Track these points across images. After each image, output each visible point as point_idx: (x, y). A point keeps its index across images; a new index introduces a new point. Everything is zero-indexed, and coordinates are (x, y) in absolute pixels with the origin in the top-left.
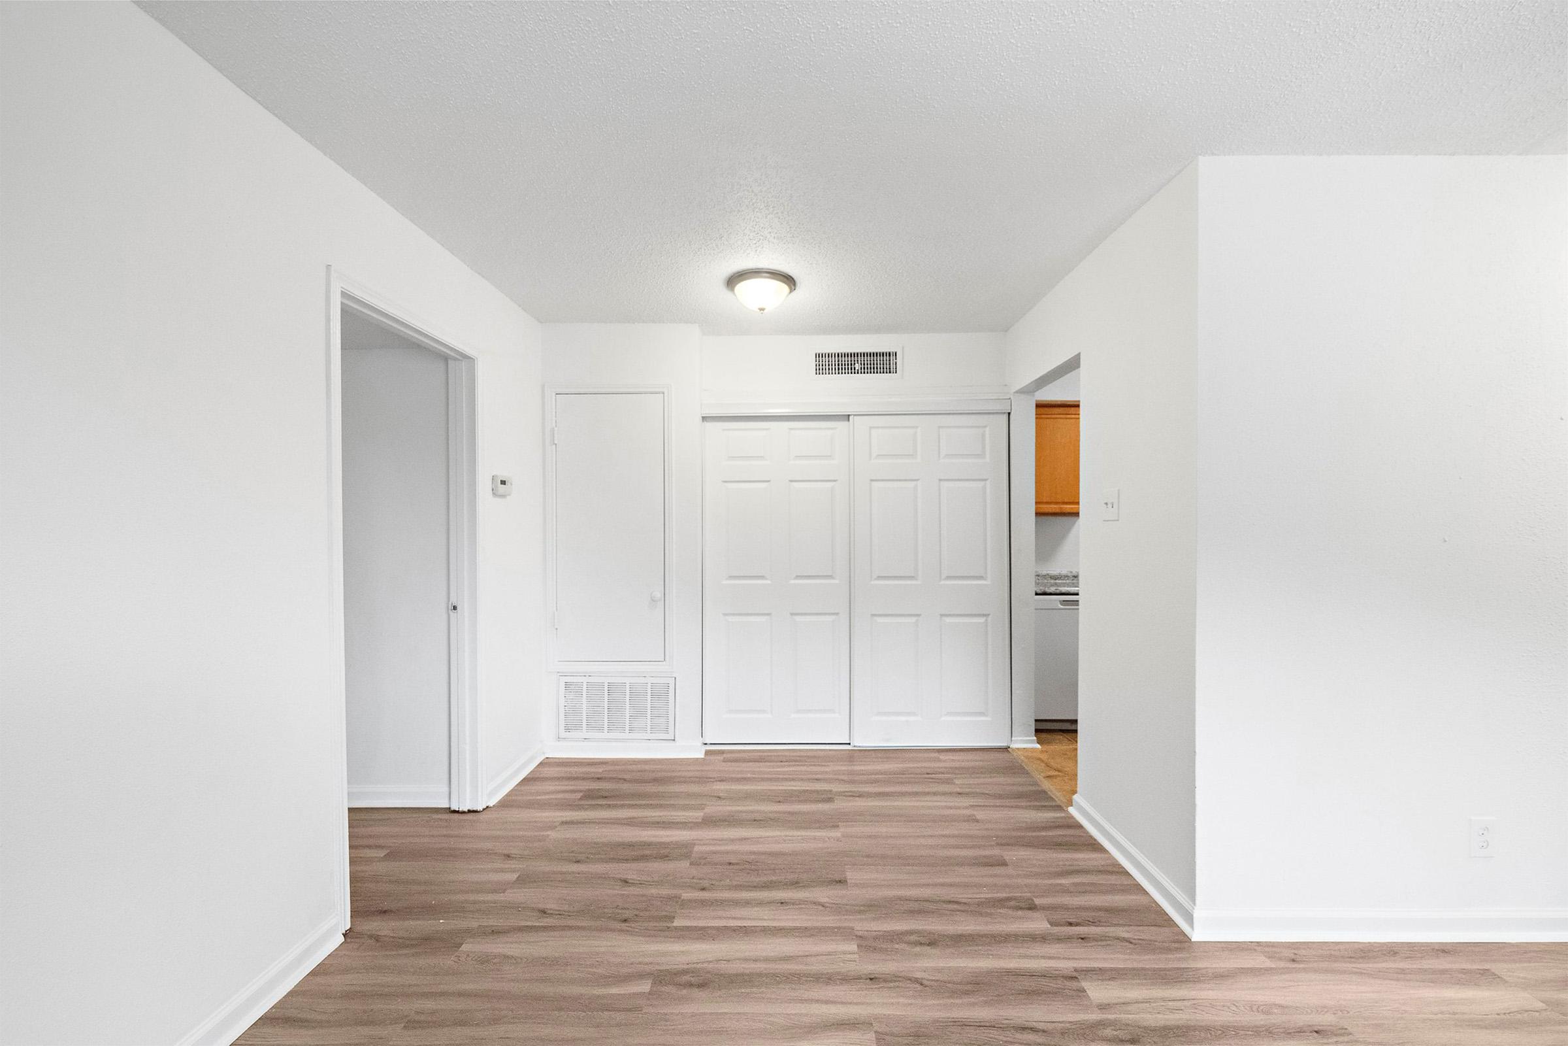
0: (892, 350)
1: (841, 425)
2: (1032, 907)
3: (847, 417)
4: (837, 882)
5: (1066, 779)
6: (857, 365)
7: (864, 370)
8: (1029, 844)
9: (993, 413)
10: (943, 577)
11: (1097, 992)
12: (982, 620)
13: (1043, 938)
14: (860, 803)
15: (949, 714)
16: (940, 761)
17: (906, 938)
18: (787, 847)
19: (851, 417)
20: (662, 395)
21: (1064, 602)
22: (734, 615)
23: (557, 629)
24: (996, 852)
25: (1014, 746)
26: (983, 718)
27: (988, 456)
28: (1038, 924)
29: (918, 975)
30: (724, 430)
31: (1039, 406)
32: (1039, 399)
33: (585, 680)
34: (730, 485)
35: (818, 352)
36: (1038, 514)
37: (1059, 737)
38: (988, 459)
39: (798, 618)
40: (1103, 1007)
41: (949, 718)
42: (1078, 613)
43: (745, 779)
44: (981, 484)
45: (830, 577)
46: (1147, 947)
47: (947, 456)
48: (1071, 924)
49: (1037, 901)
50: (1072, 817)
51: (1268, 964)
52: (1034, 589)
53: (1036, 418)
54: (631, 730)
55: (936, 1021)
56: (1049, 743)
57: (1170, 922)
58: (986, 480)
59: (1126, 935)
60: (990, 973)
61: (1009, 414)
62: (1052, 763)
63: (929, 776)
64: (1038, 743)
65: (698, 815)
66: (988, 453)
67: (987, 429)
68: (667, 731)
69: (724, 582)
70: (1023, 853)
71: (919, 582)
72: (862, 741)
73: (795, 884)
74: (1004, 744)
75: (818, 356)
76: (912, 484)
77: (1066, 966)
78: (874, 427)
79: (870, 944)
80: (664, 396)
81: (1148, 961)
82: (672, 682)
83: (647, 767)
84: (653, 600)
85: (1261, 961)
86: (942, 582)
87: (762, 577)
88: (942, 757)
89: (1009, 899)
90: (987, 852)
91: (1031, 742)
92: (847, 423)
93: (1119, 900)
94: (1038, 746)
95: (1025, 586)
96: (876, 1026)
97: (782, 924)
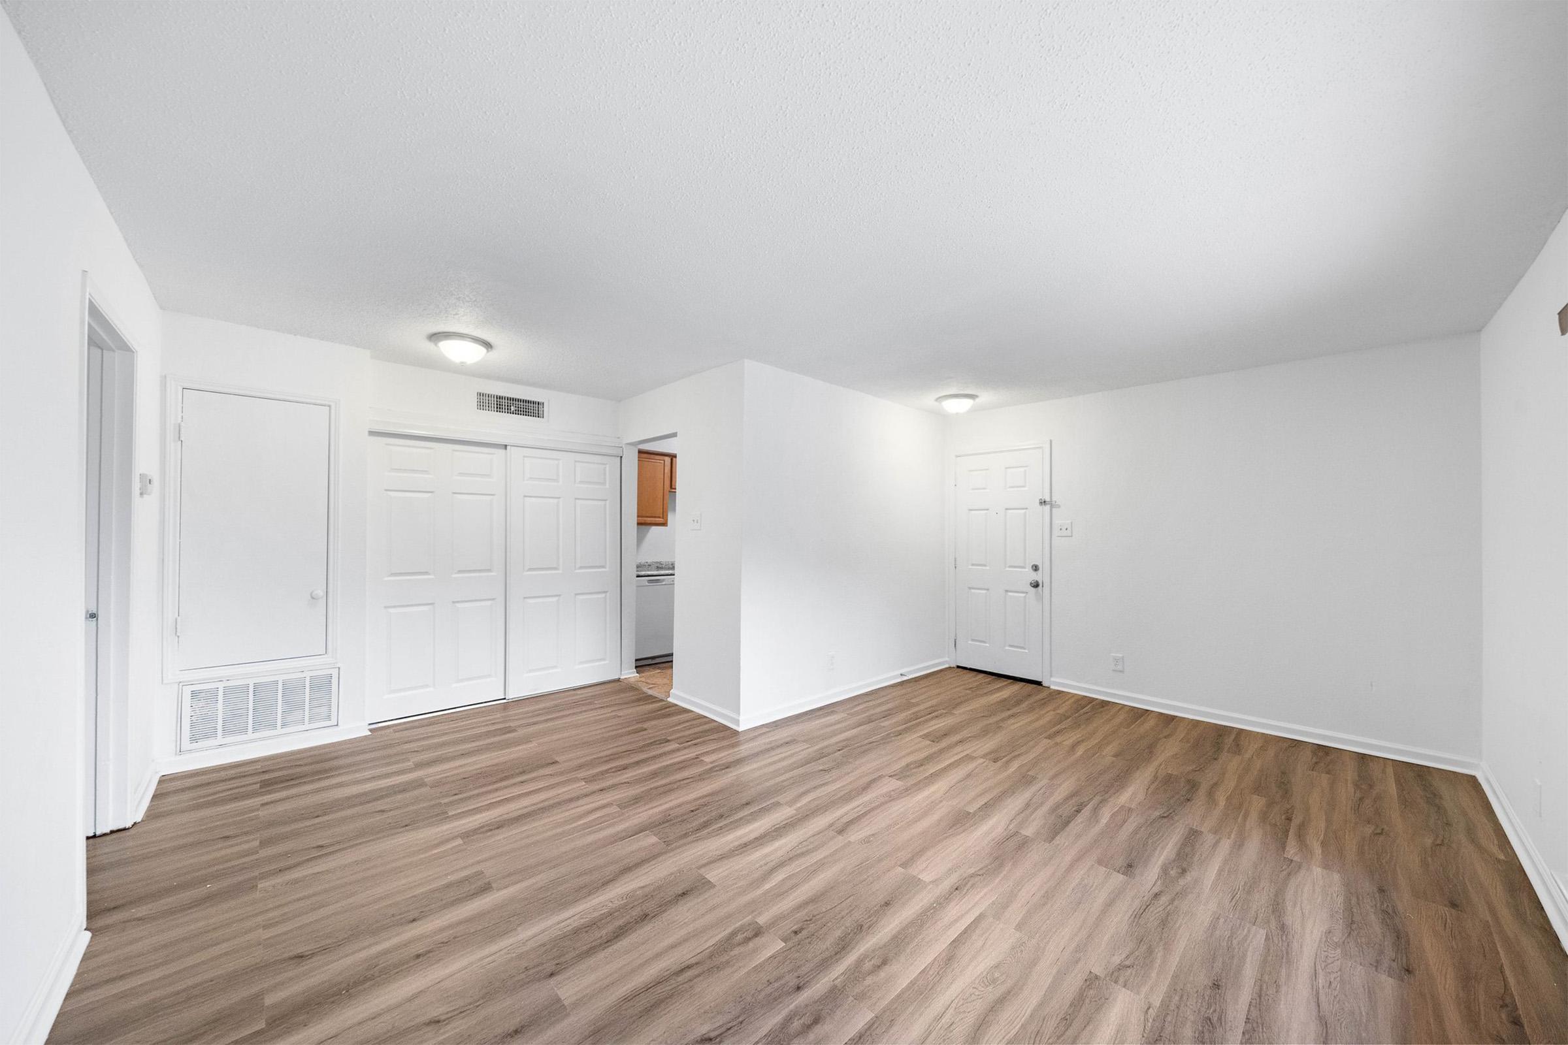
0: (540, 401)
1: (502, 452)
2: (668, 741)
3: (506, 447)
4: (551, 764)
5: (660, 687)
6: (512, 407)
7: (518, 412)
8: (654, 718)
9: (612, 456)
10: (577, 566)
11: (707, 759)
12: (603, 595)
13: (678, 750)
14: (536, 727)
15: (581, 663)
16: (577, 694)
17: (610, 771)
18: (502, 759)
19: (508, 447)
20: (328, 408)
21: (650, 581)
22: (395, 607)
23: (178, 637)
24: (640, 726)
25: (622, 677)
26: (603, 663)
27: (607, 485)
28: (674, 746)
29: (626, 781)
30: (387, 444)
31: (640, 452)
32: (641, 448)
33: (221, 686)
34: (392, 494)
35: (480, 391)
36: (639, 524)
37: (648, 668)
38: (607, 486)
39: (458, 605)
40: (711, 763)
41: (581, 666)
42: (674, 587)
43: (428, 737)
44: (603, 503)
45: (489, 570)
46: (724, 738)
47: (581, 482)
48: (688, 741)
49: (668, 738)
50: (670, 702)
51: (768, 730)
52: (636, 573)
53: (639, 460)
54: (284, 725)
55: (643, 792)
56: (643, 672)
57: (728, 728)
58: (606, 500)
59: (713, 738)
60: (659, 768)
61: (621, 457)
62: (649, 681)
63: (577, 704)
64: (637, 673)
65: (410, 764)
66: (608, 482)
67: (607, 466)
68: (329, 718)
69: (386, 579)
70: (653, 723)
71: (560, 572)
72: (512, 695)
73: (523, 772)
74: (616, 677)
75: (480, 394)
76: (556, 501)
77: (693, 755)
78: (527, 457)
79: (589, 780)
80: (330, 410)
81: (725, 743)
82: (335, 673)
83: (315, 753)
84: (313, 598)
85: (765, 730)
86: (577, 571)
87: (426, 573)
88: (579, 692)
89: (655, 742)
90: (634, 727)
91: (633, 673)
92: (504, 451)
93: (706, 727)
94: (638, 675)
95: (630, 571)
96: (614, 803)
97: (531, 789)
